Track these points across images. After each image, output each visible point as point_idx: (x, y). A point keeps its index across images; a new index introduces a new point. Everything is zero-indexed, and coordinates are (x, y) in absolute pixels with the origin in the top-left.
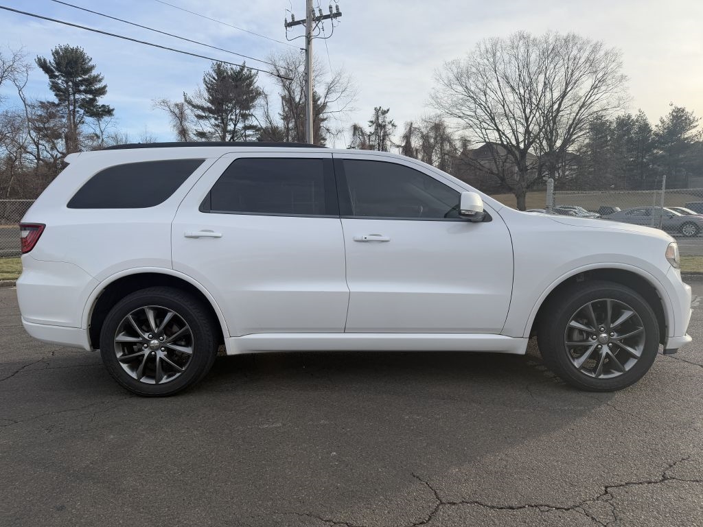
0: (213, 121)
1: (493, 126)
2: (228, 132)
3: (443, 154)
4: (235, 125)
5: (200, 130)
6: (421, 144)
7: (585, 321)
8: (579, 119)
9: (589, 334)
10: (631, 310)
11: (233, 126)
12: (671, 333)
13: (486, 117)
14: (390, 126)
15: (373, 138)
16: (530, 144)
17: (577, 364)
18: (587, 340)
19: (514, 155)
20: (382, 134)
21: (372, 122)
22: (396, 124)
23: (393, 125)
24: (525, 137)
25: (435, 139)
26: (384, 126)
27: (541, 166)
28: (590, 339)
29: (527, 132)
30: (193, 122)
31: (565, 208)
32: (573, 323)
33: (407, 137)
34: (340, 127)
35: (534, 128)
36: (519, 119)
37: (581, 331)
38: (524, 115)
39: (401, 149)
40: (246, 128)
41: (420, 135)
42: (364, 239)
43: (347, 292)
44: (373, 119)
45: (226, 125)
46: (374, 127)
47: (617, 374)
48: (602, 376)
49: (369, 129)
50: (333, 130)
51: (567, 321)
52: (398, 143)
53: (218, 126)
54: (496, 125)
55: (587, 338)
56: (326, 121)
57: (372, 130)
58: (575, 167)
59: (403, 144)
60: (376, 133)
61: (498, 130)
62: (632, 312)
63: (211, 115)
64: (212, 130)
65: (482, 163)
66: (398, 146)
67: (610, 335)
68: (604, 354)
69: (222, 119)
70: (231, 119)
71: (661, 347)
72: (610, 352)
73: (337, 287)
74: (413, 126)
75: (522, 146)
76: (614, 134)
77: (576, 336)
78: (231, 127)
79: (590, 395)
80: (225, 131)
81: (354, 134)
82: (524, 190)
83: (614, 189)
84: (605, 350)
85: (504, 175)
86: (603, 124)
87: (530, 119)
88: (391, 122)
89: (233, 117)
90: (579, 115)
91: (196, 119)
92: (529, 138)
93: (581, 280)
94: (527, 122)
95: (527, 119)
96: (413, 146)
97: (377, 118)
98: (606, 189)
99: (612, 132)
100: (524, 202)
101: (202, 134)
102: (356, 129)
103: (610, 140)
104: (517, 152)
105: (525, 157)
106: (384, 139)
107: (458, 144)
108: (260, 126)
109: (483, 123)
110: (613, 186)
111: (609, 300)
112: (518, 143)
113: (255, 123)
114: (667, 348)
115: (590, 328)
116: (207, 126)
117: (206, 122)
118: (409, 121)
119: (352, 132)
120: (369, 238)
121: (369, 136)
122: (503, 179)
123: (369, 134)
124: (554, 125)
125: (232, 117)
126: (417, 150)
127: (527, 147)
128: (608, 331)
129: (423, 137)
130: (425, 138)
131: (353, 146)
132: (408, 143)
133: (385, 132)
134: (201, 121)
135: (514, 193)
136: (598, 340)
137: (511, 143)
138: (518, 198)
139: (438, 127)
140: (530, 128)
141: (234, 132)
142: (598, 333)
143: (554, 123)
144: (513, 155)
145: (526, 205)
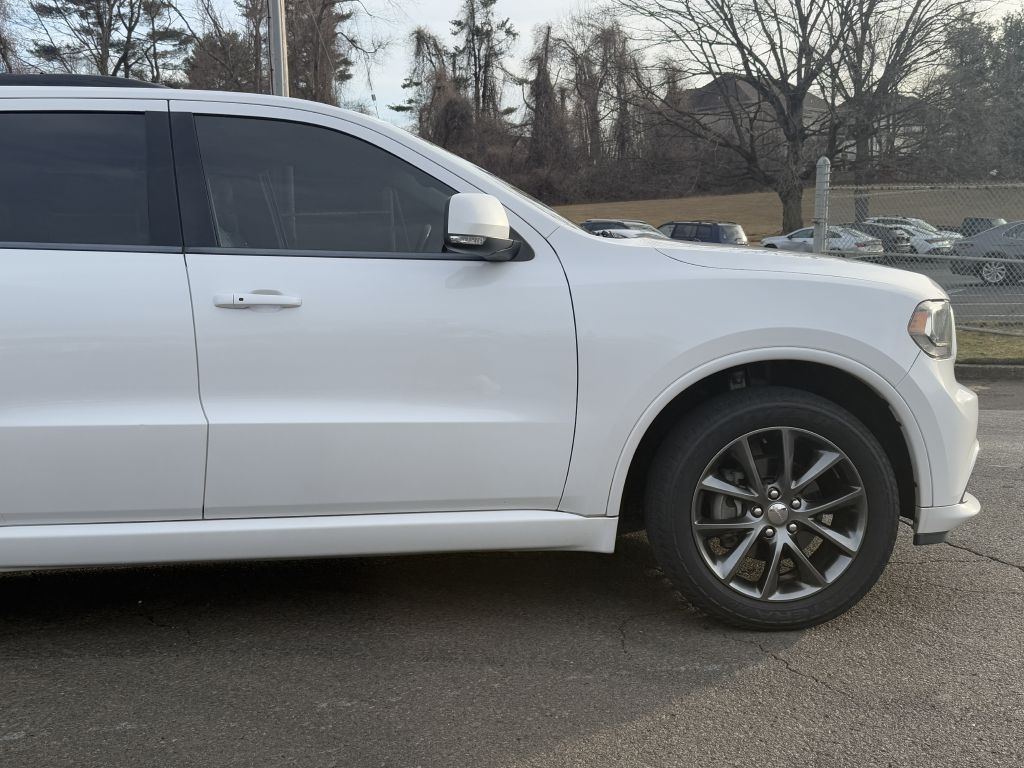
0: (75, 20)
1: (729, 35)
2: (112, 45)
3: (623, 100)
4: (130, 29)
5: (45, 41)
6: (572, 76)
7: (739, 476)
8: (919, 19)
9: (748, 505)
10: (836, 451)
11: (124, 32)
12: (925, 497)
13: (713, 15)
14: (501, 35)
15: (462, 61)
16: (812, 75)
17: (720, 570)
18: (741, 518)
19: (774, 101)
20: (483, 52)
21: (458, 23)
22: (515, 29)
23: (508, 32)
24: (799, 60)
25: (603, 66)
26: (488, 34)
27: (834, 128)
28: (749, 515)
29: (805, 50)
30: (25, 21)
31: (884, 221)
32: (711, 482)
33: (539, 61)
34: (383, 36)
35: (819, 40)
36: (785, 19)
37: (730, 499)
38: (796, 12)
39: (527, 88)
40: (156, 36)
41: (568, 57)
42: (237, 302)
43: (201, 426)
44: (462, 17)
45: (108, 28)
46: (464, 35)
47: (808, 590)
48: (777, 597)
49: (452, 41)
50: (366, 45)
51: (697, 476)
52: (519, 73)
53: (87, 31)
54: (735, 34)
55: (744, 513)
56: (349, 21)
57: (460, 41)
58: (917, 129)
59: (532, 77)
60: (469, 49)
61: (740, 46)
62: (838, 455)
63: (71, 6)
64: (75, 42)
65: (705, 120)
66: (521, 82)
67: (791, 505)
68: (779, 548)
69: (99, 16)
70: (120, 16)
71: (904, 530)
72: (791, 544)
73: (180, 414)
74: (555, 34)
75: (793, 81)
76: (998, 55)
77: (720, 510)
78: (119, 34)
79: (748, 639)
80: (105, 43)
81: (418, 52)
82: (797, 183)
83: (994, 178)
84: (782, 538)
85: (753, 149)
86: (975, 31)
87: (811, 20)
88: (504, 24)
89: (125, 10)
90: (920, 10)
91: (34, 15)
92: (808, 63)
93: (738, 386)
94: (804, 28)
95: (804, 20)
96: (553, 82)
97: (472, 14)
98: (978, 178)
99: (994, 48)
100: (799, 209)
101: (49, 52)
102: (421, 39)
103: (992, 67)
104: (782, 97)
105: (801, 106)
106: (488, 65)
107: (656, 77)
108: (189, 33)
109: (706, 30)
110: (994, 172)
111: (785, 429)
112: (785, 75)
113: (177, 24)
114: (921, 530)
115: (749, 492)
116: (61, 33)
117: (60, 22)
118: (543, 22)
119: (413, 47)
120: (250, 299)
121: (454, 56)
122: (751, 159)
123: (452, 51)
124: (864, 33)
125: (122, 10)
126: (563, 91)
127: (805, 83)
128: (786, 497)
129: (576, 59)
130: (580, 61)
131: (415, 80)
132: (543, 74)
133: (490, 48)
134: (45, 19)
135: (776, 190)
136: (767, 518)
137: (768, 74)
138: (785, 202)
139: (609, 38)
140: (812, 42)
141: (127, 47)
142: (764, 502)
143: (865, 27)
144: (772, 103)
145: (803, 217)
